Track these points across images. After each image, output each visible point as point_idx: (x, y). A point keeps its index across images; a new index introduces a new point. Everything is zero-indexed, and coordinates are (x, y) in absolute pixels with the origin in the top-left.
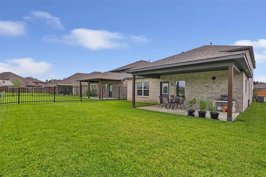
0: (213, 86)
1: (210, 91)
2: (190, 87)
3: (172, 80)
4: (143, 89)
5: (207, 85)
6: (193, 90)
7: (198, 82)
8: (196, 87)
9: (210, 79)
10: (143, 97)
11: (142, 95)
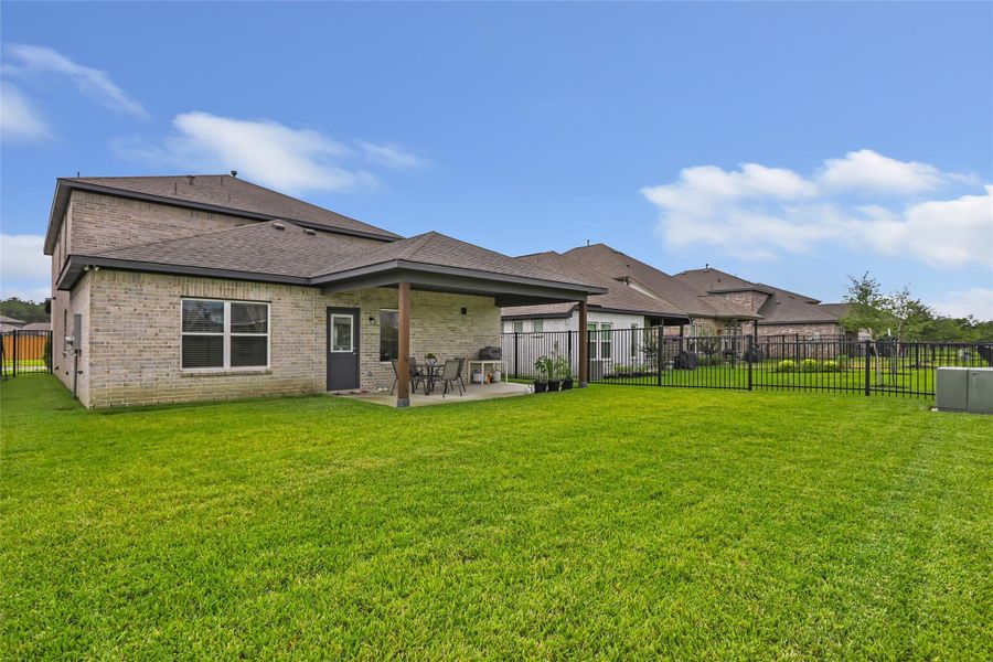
0: (464, 329)
1: (458, 341)
2: (420, 330)
3: (370, 305)
4: (227, 334)
5: (453, 325)
6: (426, 337)
7: (438, 317)
8: (432, 331)
9: (458, 312)
10: (225, 375)
11: (221, 364)
